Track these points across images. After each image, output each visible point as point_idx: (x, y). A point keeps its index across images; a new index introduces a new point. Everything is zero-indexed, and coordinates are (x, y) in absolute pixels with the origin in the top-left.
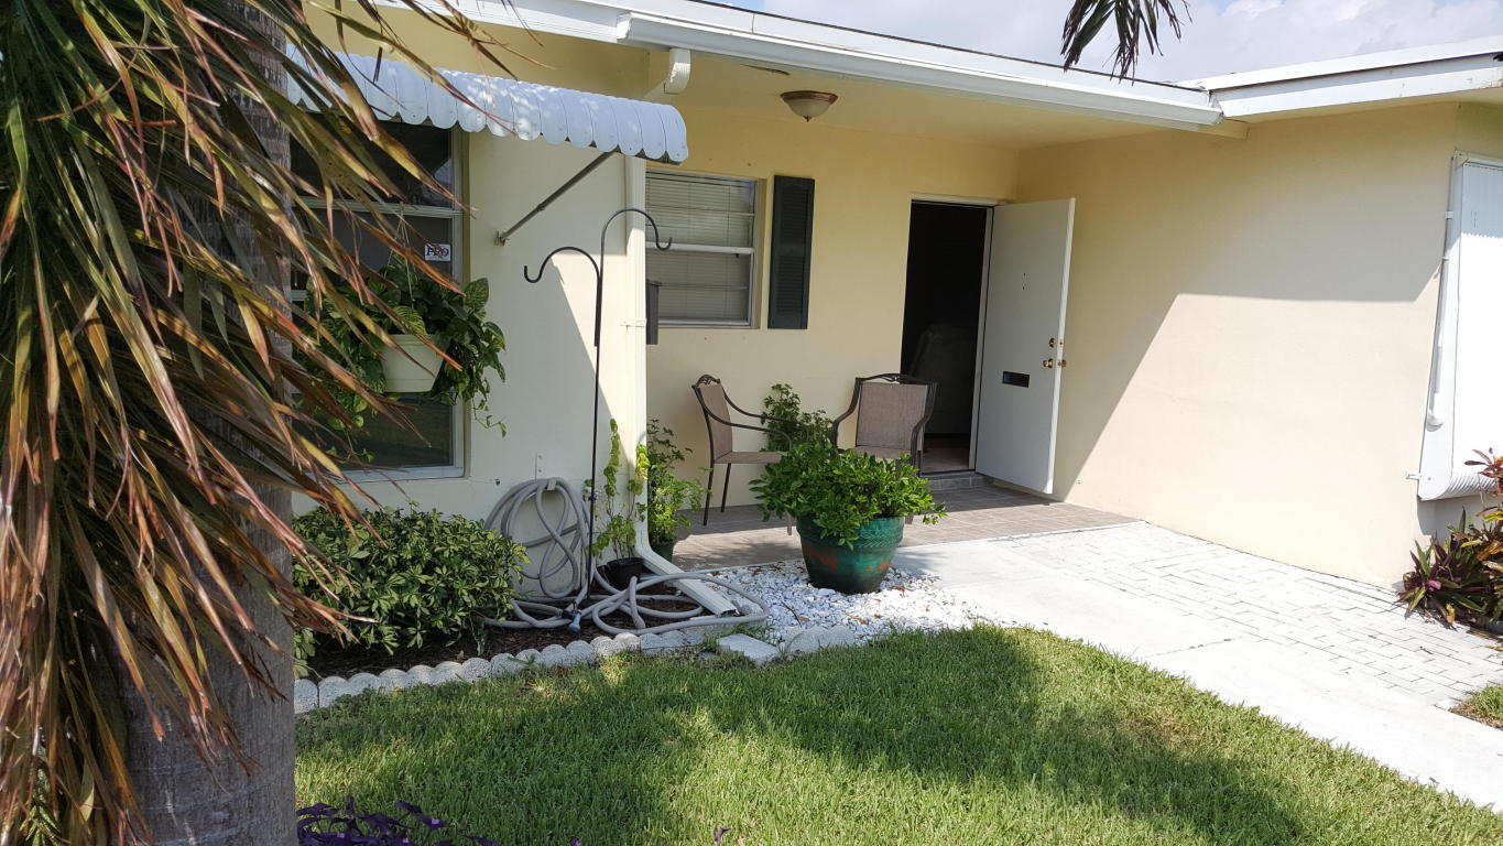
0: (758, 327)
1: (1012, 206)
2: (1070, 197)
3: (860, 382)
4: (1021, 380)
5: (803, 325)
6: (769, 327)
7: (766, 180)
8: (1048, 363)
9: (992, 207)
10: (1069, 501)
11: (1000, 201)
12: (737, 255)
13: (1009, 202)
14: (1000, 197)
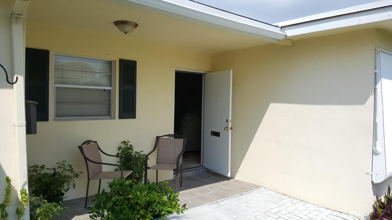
0: (115, 119)
1: (211, 73)
2: (230, 70)
3: (158, 138)
4: (217, 134)
5: (134, 117)
6: (119, 118)
7: (116, 61)
8: (226, 128)
9: (204, 74)
10: (236, 178)
11: (207, 71)
12: (105, 90)
13: (210, 72)
14: (207, 70)
